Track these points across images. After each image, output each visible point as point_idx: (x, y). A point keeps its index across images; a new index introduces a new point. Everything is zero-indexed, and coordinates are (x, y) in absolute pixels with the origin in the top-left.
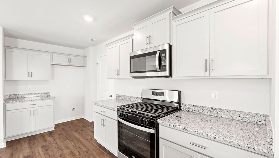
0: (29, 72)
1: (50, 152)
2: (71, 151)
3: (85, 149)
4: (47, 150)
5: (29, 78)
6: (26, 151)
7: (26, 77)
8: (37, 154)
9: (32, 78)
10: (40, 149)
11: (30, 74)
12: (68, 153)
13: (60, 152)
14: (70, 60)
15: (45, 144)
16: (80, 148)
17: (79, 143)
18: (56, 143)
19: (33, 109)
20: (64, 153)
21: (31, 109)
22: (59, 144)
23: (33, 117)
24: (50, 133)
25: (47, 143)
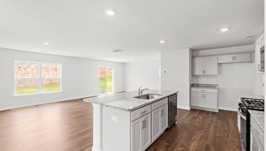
0: (203, 71)
1: (205, 120)
2: (216, 125)
3: (226, 129)
4: (204, 118)
5: (203, 74)
6: (196, 115)
7: (202, 74)
8: (199, 118)
9: (205, 74)
10: (202, 117)
11: (204, 72)
12: (214, 125)
13: (210, 123)
14: (234, 58)
15: (206, 116)
16: (224, 127)
17: (227, 125)
18: (212, 118)
19: (204, 93)
20: (212, 124)
21: (202, 93)
22: (213, 119)
23: (204, 98)
24: (214, 113)
25: (208, 116)
